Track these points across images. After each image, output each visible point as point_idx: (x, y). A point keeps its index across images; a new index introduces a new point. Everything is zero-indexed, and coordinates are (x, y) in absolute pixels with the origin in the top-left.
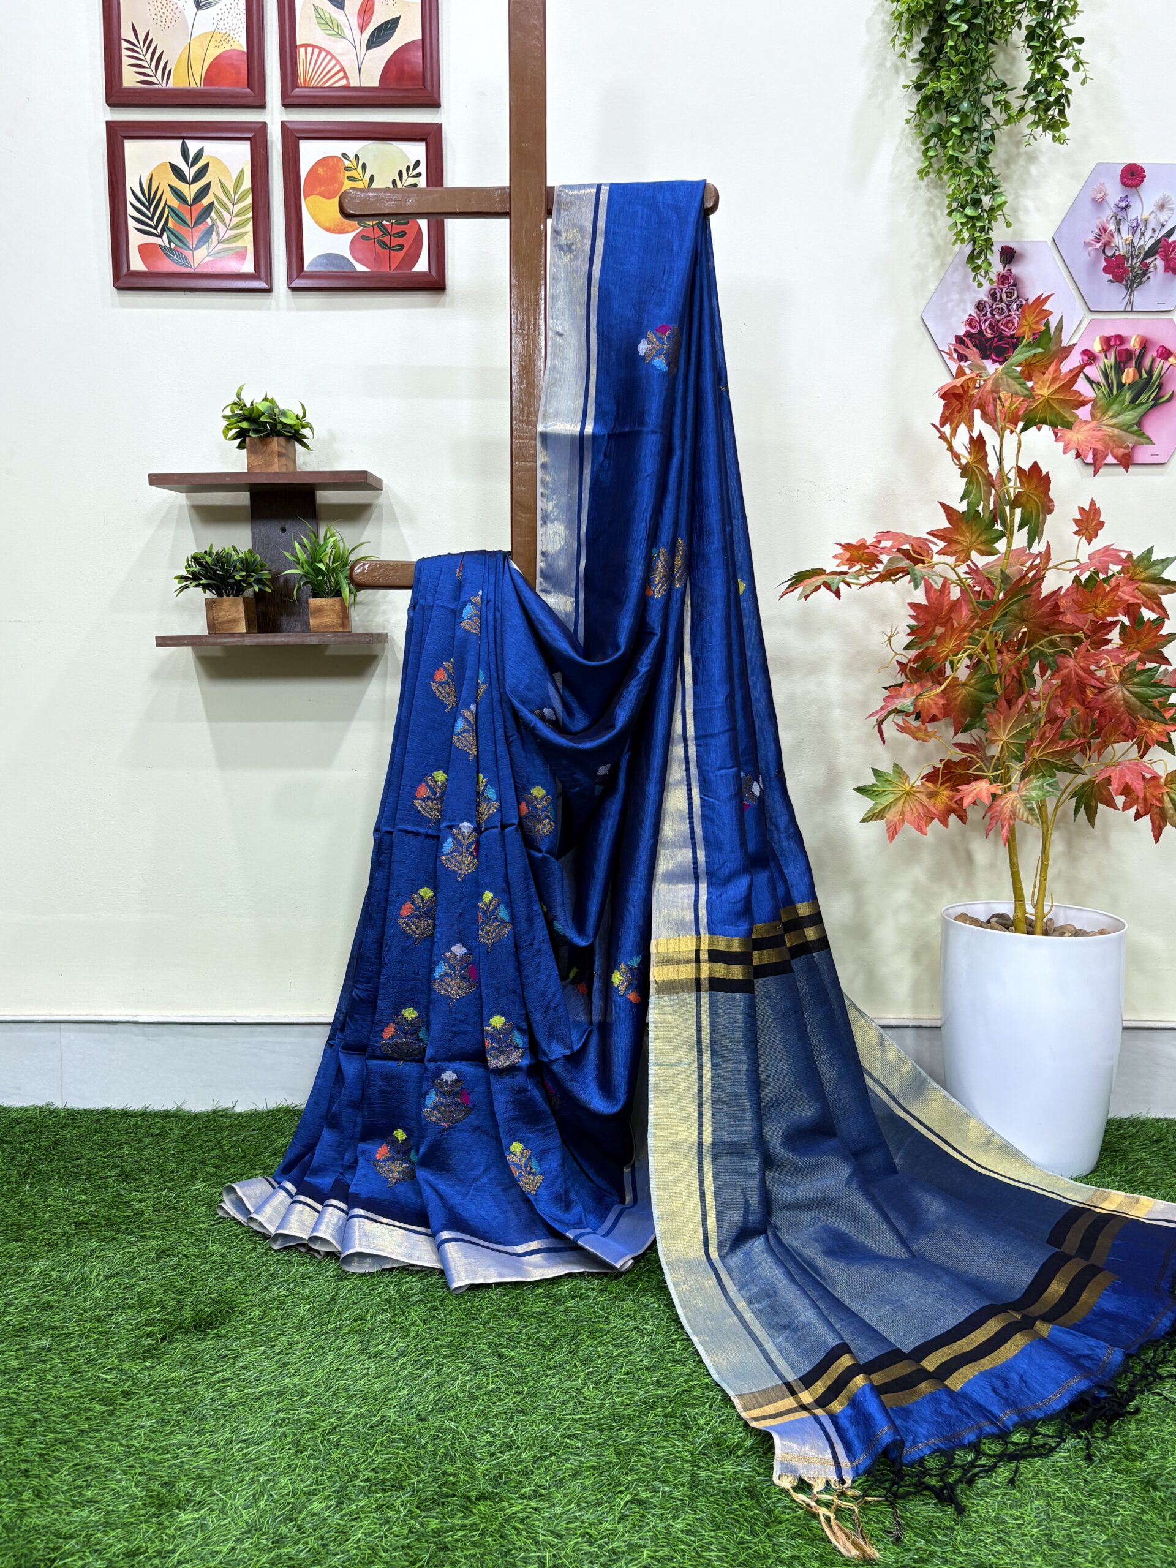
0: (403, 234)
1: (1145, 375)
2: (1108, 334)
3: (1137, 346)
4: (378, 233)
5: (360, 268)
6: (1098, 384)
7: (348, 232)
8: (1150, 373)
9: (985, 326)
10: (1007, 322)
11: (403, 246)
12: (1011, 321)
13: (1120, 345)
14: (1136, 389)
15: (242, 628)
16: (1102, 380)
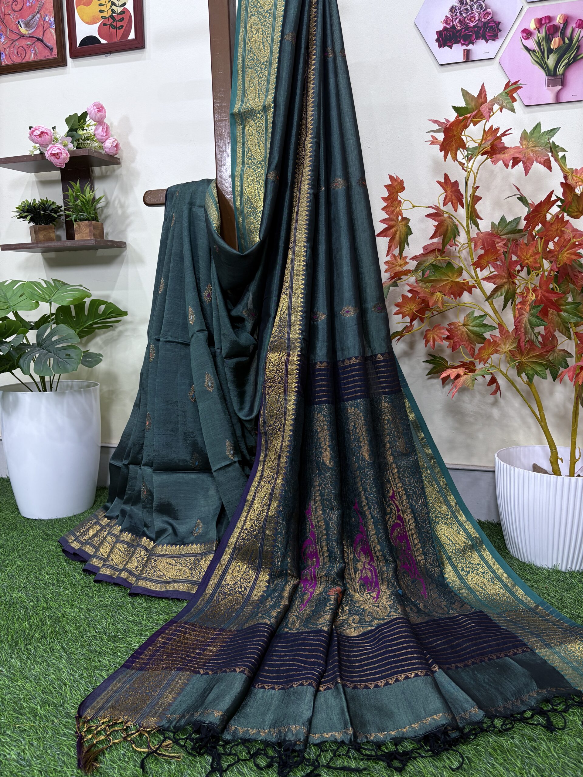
0: (123, 19)
1: (567, 41)
2: (540, 16)
3: (561, 22)
4: (111, 21)
5: (103, 41)
6: (534, 51)
7: (97, 23)
8: (571, 39)
9: (456, 22)
10: (471, 18)
11: (122, 26)
12: (474, 17)
13: (549, 23)
14: (561, 51)
16: (536, 48)
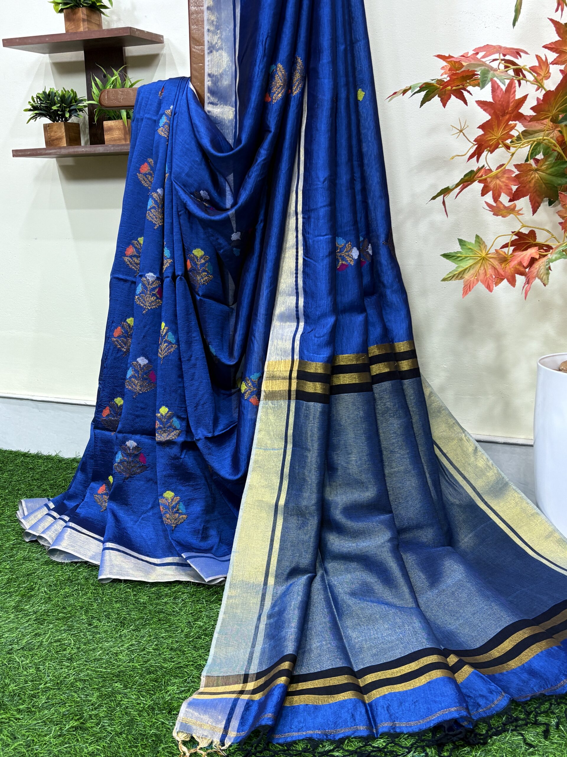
15: (64, 143)
